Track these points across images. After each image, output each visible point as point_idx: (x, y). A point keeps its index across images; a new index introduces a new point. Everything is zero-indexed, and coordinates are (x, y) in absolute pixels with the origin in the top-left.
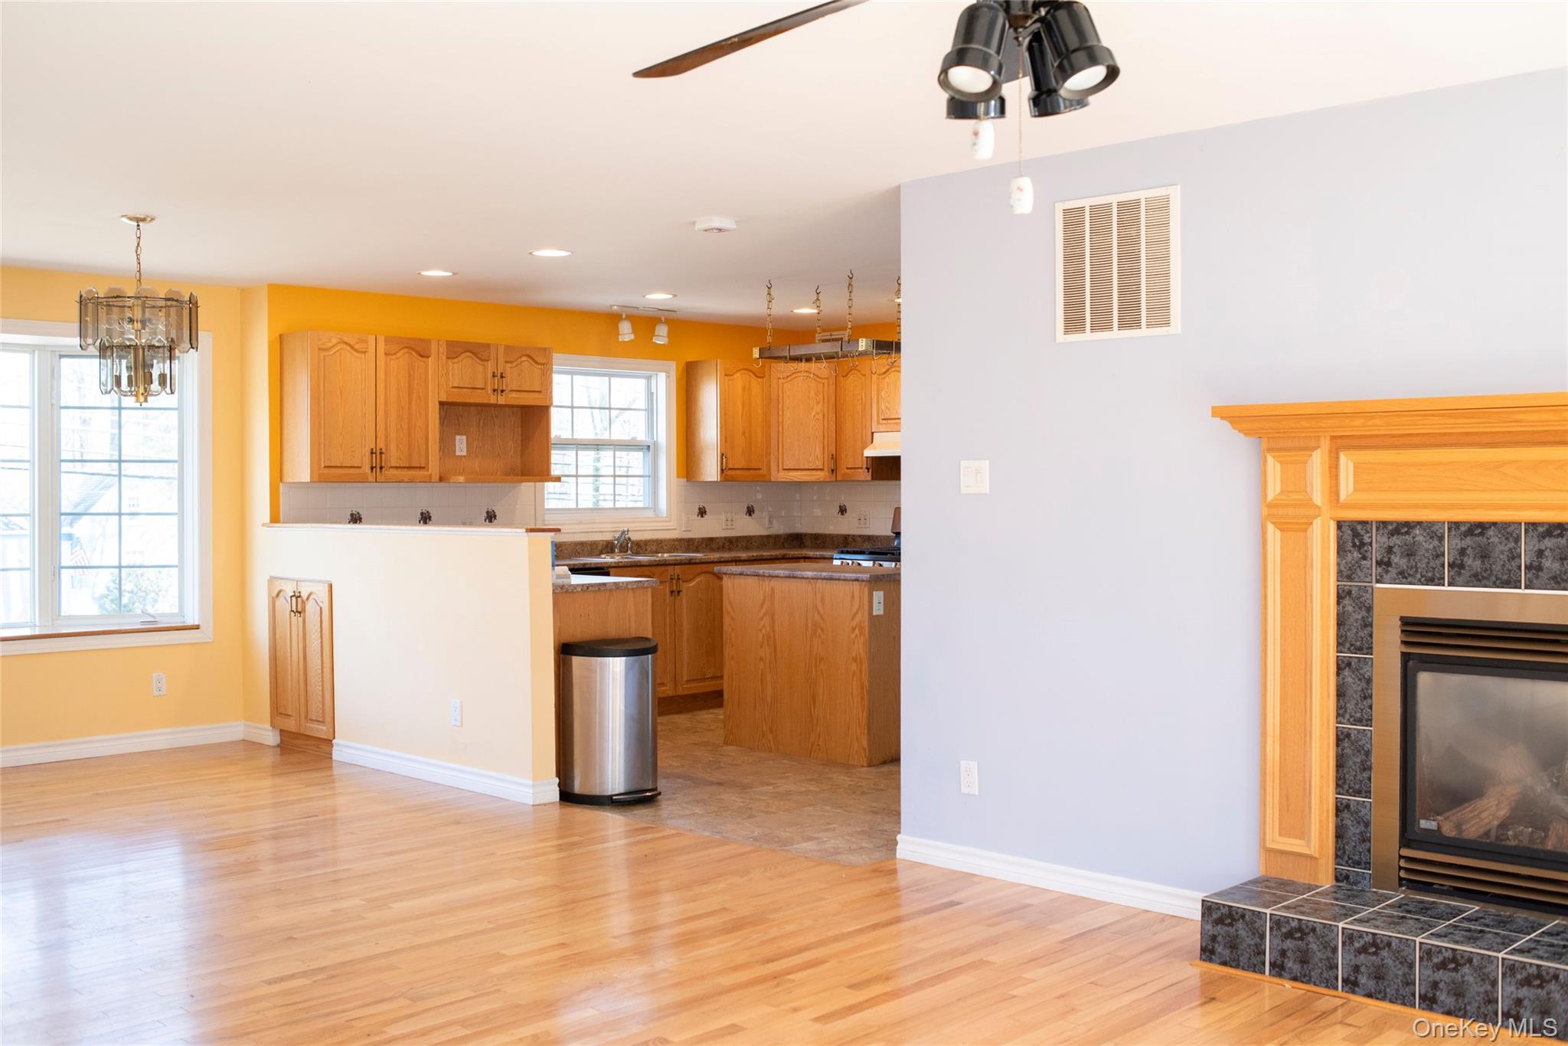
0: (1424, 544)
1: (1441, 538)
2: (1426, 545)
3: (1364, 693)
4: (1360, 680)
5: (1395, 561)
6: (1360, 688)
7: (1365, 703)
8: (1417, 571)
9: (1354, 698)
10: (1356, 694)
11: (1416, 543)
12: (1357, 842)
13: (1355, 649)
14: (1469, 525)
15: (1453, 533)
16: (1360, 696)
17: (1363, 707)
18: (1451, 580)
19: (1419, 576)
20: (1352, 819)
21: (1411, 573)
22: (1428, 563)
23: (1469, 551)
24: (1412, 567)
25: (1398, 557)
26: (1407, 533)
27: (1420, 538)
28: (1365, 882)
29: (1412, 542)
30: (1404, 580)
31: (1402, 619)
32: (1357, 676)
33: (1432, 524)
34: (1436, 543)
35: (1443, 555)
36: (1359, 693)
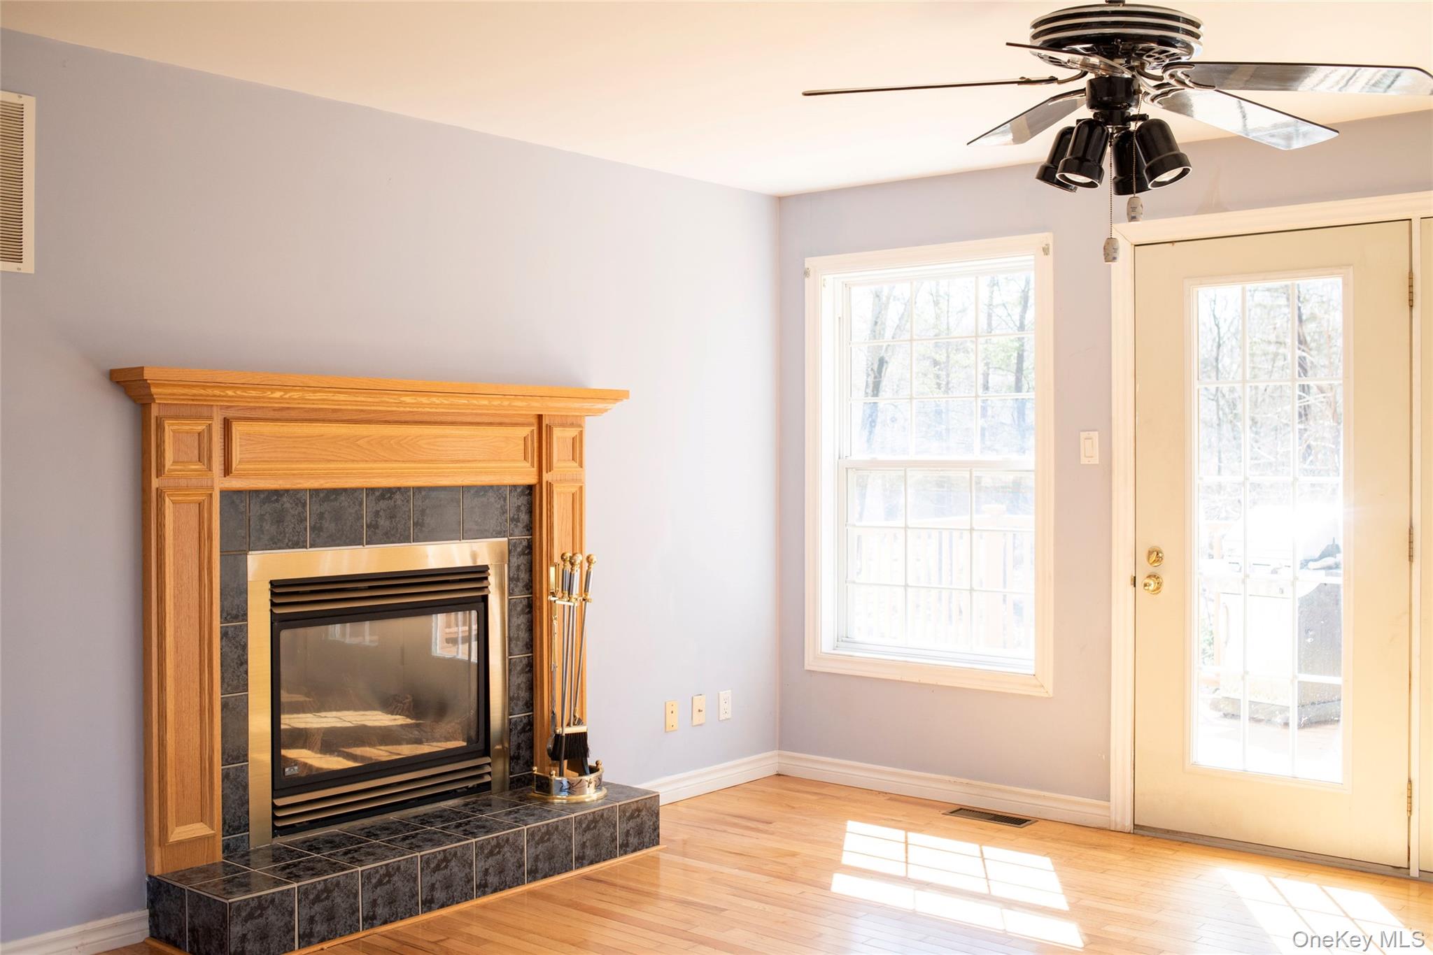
0: (291, 510)
1: (304, 505)
2: (292, 512)
3: (240, 660)
4: (236, 647)
5: (267, 528)
6: (236, 656)
7: (241, 669)
8: (285, 536)
9: (231, 667)
10: (233, 662)
11: (285, 510)
12: (237, 808)
13: (232, 617)
14: (326, 491)
15: (314, 499)
16: (237, 663)
17: (239, 674)
18: (312, 542)
19: (287, 540)
20: (231, 787)
21: (280, 538)
22: (294, 528)
23: (326, 515)
24: (281, 533)
25: (269, 525)
26: (277, 501)
27: (287, 505)
28: (245, 844)
29: (281, 509)
30: (274, 546)
31: (271, 582)
32: (234, 645)
33: (297, 491)
34: (300, 509)
35: (306, 520)
36: (235, 661)
